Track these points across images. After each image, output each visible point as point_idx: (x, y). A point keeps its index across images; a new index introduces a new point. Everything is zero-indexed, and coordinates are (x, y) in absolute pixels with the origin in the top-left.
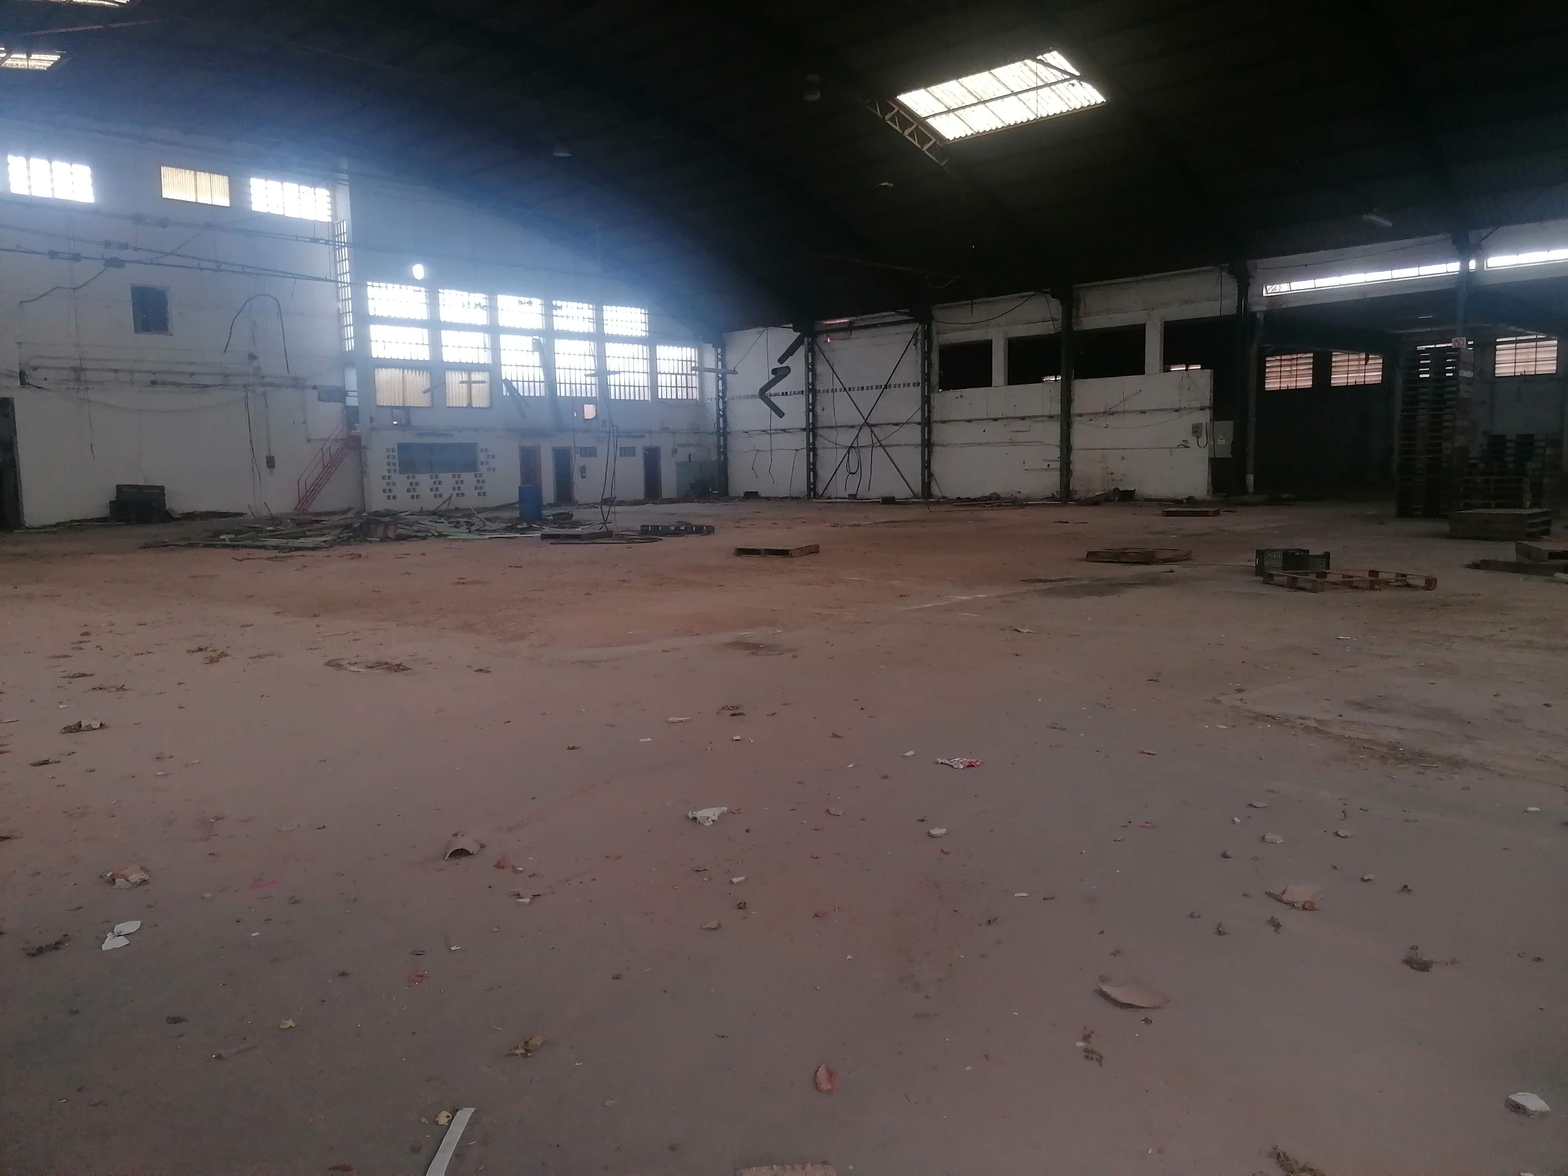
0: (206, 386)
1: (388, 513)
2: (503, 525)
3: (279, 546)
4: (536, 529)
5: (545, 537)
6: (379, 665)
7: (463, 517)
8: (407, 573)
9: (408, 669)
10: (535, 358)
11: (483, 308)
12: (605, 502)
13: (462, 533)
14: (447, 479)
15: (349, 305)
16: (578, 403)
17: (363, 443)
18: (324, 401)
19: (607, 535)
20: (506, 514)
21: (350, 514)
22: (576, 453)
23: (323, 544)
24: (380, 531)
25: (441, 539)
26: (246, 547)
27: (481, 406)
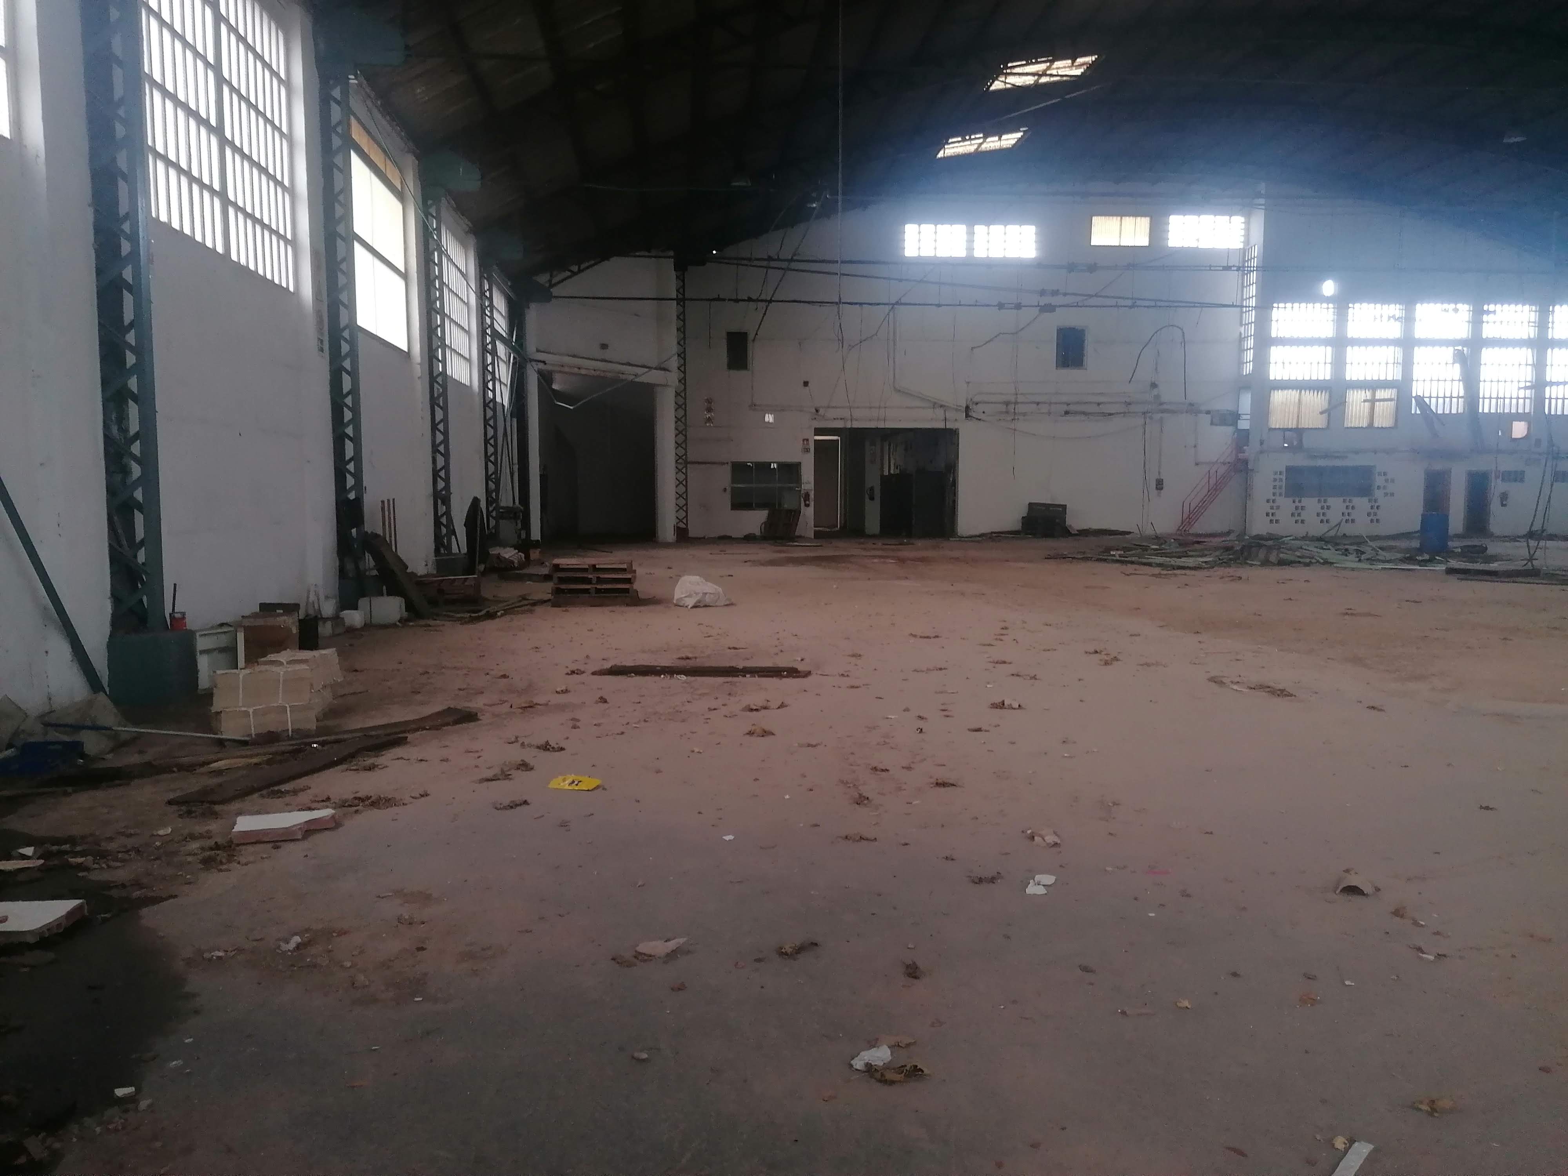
0: (1110, 414)
1: (1270, 537)
2: (1399, 556)
3: (1163, 564)
4: (1440, 562)
5: (1451, 571)
6: (1262, 687)
7: (1351, 544)
8: (1290, 599)
9: (1291, 695)
10: (1456, 371)
11: (1396, 320)
12: (1531, 535)
13: (1350, 561)
14: (1337, 504)
15: (1252, 329)
16: (1505, 420)
17: (1250, 467)
18: (1216, 425)
19: (1531, 574)
20: (1403, 544)
21: (1232, 537)
22: (1497, 477)
23: (1204, 564)
24: (1262, 554)
25: (1326, 566)
26: (1132, 563)
27: (1384, 426)
